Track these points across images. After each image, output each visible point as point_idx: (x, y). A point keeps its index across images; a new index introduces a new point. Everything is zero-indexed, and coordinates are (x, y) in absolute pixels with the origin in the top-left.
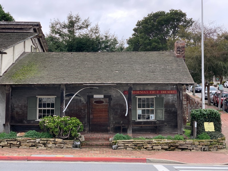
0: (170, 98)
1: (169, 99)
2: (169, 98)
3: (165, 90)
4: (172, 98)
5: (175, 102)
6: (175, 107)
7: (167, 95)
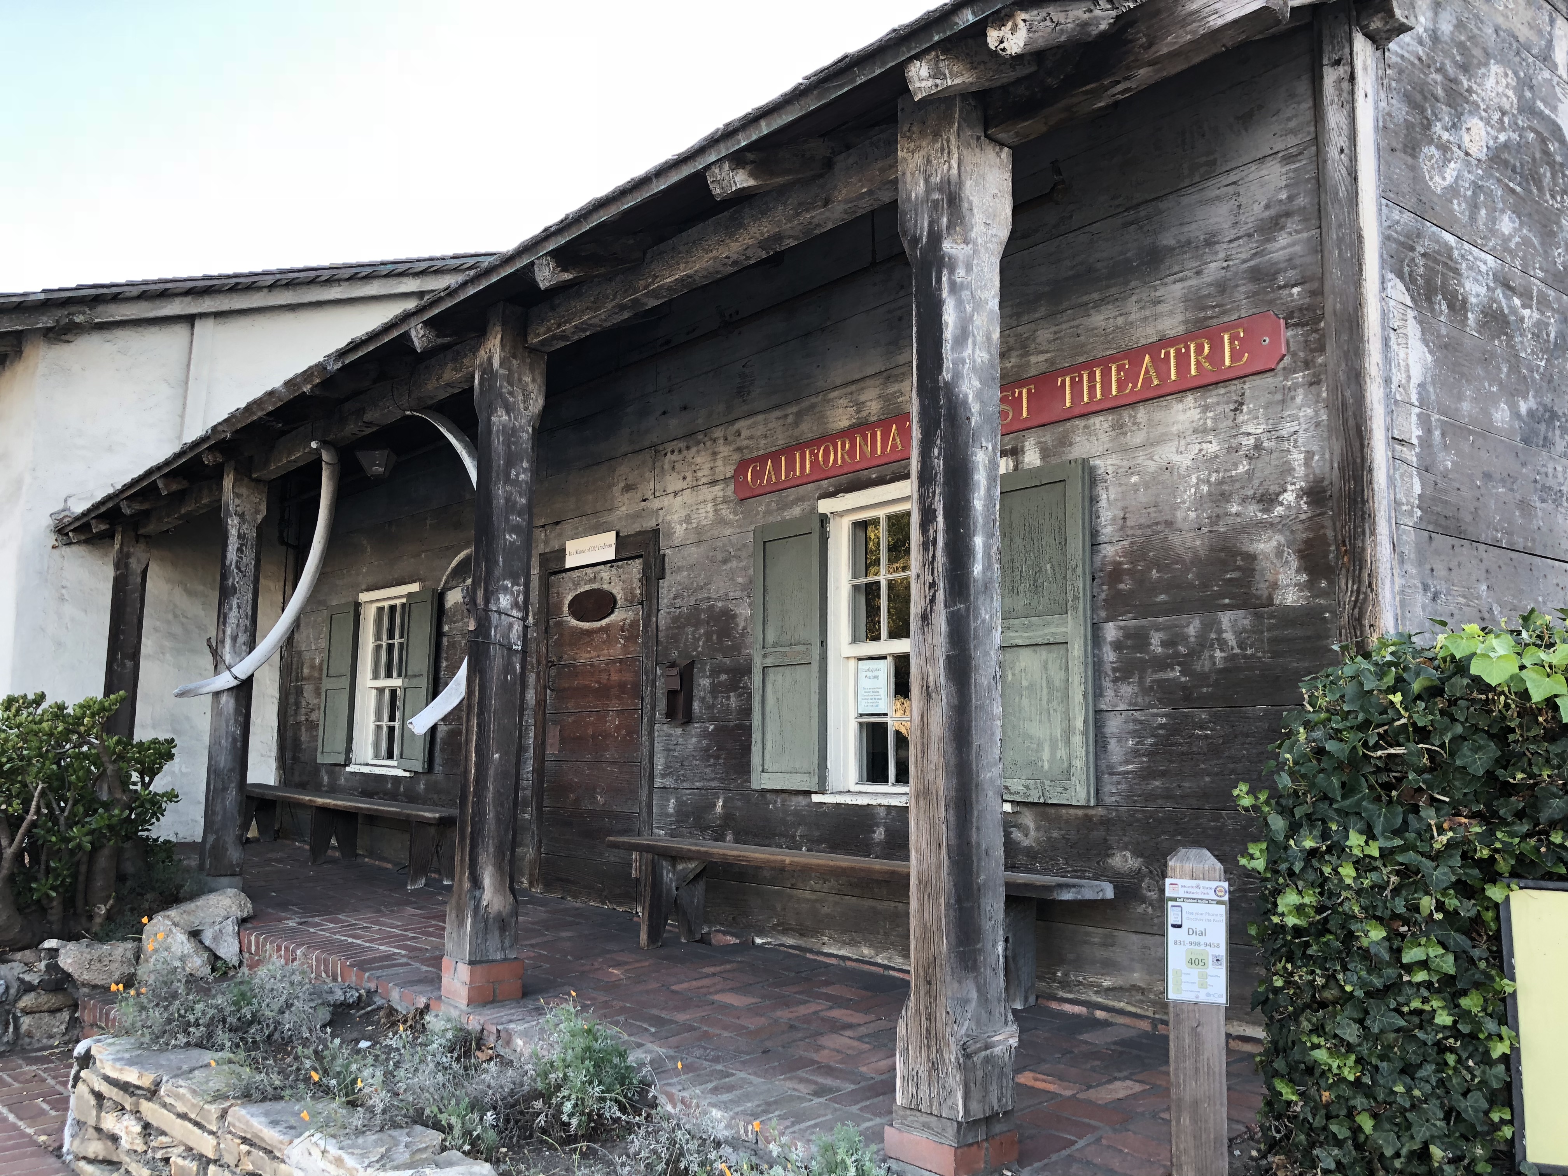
0: (1184, 461)
1: (1169, 468)
2: (1167, 453)
3: (1112, 359)
4: (1213, 447)
5: (1253, 511)
6: (1262, 589)
7: (1142, 414)
